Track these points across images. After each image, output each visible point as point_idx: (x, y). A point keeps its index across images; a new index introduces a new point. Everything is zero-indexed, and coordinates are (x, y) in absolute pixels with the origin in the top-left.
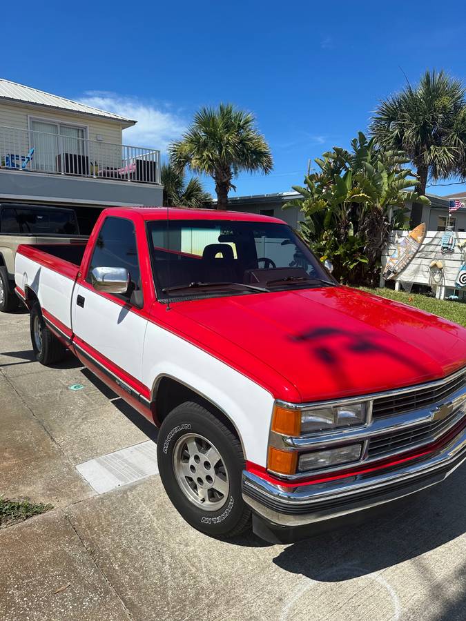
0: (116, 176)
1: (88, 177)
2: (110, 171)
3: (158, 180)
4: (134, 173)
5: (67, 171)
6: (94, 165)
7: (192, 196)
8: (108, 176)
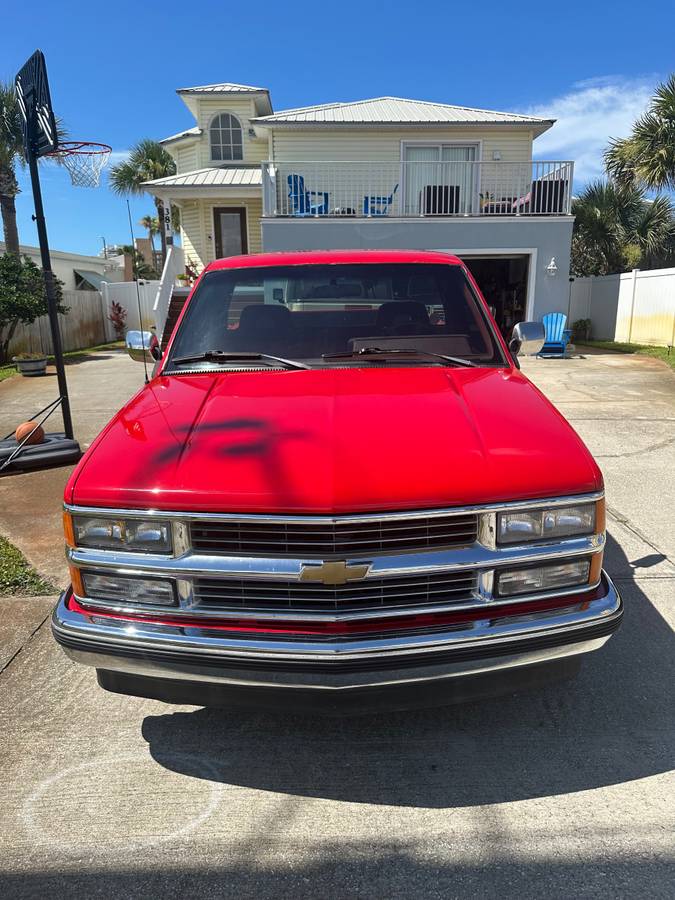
0: (506, 210)
1: (457, 216)
2: (501, 203)
3: (568, 210)
4: (527, 203)
5: (429, 212)
6: (484, 196)
7: (650, 227)
8: (492, 211)
